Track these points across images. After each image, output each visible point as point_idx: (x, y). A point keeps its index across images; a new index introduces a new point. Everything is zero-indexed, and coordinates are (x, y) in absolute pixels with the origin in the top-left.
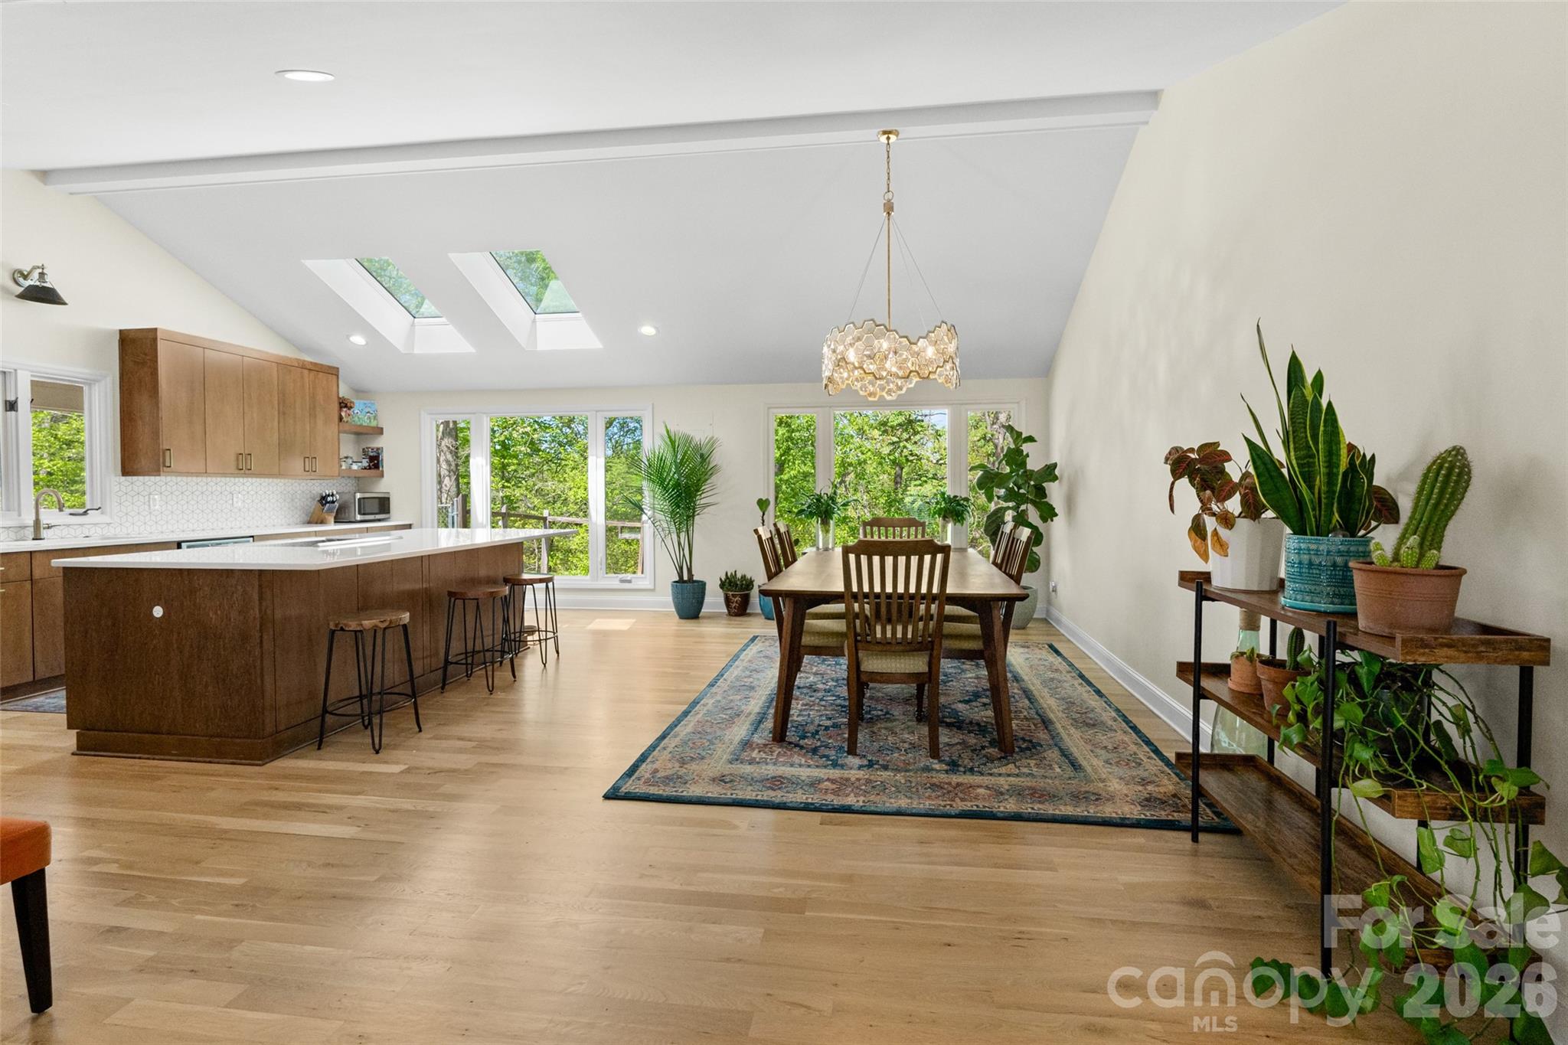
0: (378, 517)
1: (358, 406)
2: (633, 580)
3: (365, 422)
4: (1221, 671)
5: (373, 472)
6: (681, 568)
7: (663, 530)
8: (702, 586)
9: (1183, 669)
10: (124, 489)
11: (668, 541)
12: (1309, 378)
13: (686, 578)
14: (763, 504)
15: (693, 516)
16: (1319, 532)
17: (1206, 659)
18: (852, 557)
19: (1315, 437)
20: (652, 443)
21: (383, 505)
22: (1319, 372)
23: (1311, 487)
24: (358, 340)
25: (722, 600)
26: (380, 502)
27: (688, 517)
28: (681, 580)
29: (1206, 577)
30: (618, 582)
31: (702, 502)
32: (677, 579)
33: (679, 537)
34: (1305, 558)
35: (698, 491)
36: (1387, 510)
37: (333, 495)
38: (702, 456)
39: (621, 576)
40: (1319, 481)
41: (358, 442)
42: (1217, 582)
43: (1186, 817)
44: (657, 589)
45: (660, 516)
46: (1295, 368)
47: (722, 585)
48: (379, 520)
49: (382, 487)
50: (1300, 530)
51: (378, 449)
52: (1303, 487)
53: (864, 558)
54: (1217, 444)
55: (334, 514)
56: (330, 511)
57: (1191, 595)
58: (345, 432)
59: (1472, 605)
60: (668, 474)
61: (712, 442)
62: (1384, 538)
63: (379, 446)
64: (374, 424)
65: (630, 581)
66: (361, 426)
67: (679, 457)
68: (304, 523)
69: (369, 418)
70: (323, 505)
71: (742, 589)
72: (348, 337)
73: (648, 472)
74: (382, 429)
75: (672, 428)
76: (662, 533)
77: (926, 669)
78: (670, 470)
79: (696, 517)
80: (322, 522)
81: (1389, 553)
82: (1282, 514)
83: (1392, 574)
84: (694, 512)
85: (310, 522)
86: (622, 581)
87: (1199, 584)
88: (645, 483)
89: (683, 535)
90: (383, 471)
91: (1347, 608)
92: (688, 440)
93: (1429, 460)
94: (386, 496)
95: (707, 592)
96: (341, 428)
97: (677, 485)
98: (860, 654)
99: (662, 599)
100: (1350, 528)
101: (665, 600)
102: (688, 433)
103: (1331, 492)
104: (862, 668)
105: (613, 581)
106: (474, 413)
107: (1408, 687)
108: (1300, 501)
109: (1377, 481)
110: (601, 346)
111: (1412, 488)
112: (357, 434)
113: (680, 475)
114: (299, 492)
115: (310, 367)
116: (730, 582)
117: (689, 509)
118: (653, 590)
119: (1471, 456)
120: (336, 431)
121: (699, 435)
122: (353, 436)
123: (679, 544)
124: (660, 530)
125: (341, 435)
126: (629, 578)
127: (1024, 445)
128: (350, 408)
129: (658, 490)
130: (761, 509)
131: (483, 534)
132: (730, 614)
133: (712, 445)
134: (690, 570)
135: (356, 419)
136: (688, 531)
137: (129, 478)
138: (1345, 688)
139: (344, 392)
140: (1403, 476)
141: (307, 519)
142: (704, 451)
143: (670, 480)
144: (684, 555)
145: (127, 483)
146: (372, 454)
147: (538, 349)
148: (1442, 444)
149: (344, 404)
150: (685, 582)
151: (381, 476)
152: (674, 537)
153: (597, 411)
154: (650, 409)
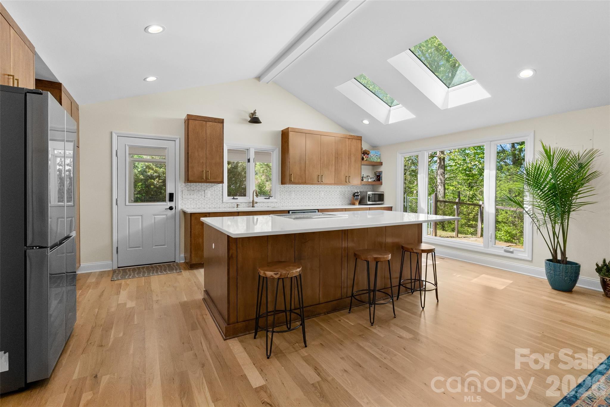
1: (372, 153)
2: (514, 252)
3: (375, 160)
5: (378, 182)
6: (555, 251)
8: (577, 266)
10: (282, 189)
11: (544, 230)
15: (569, 212)
21: (380, 198)
24: (366, 122)
25: (598, 281)
26: (379, 196)
27: (564, 212)
28: (554, 260)
30: (503, 252)
32: (552, 258)
33: (554, 227)
35: (575, 192)
37: (358, 193)
38: (580, 164)
39: (505, 248)
41: (373, 169)
44: (534, 260)
45: (538, 211)
47: (598, 270)
48: (379, 204)
49: (381, 189)
51: (380, 172)
55: (359, 201)
56: (357, 199)
58: (364, 165)
60: (545, 180)
63: (381, 171)
64: (379, 161)
65: (512, 252)
66: (374, 162)
67: (555, 165)
68: (349, 204)
69: (377, 158)
70: (354, 197)
72: (362, 121)
73: (528, 179)
74: (382, 163)
75: (547, 144)
78: (547, 177)
79: (572, 214)
80: (354, 204)
84: (570, 208)
86: (506, 252)
88: (526, 187)
89: (558, 227)
90: (382, 182)
92: (564, 152)
94: (382, 193)
96: (362, 163)
97: (554, 187)
99: (538, 269)
101: (541, 271)
102: (566, 148)
105: (500, 250)
106: (420, 151)
110: (490, 96)
112: (373, 166)
113: (556, 180)
114: (347, 191)
115: (350, 137)
116: (604, 268)
117: (565, 206)
118: (530, 262)
120: (360, 164)
121: (577, 150)
122: (371, 167)
123: (554, 233)
124: (536, 220)
125: (362, 166)
126: (511, 250)
128: (368, 154)
129: (536, 192)
132: (606, 295)
134: (563, 253)
135: (372, 159)
136: (562, 223)
137: (283, 185)
139: (365, 147)
141: (350, 202)
142: (583, 161)
143: (547, 184)
144: (558, 242)
145: (283, 187)
146: (378, 174)
147: (449, 108)
149: (365, 153)
150: (559, 262)
151: (382, 184)
152: (550, 226)
153: (491, 141)
154: (532, 135)
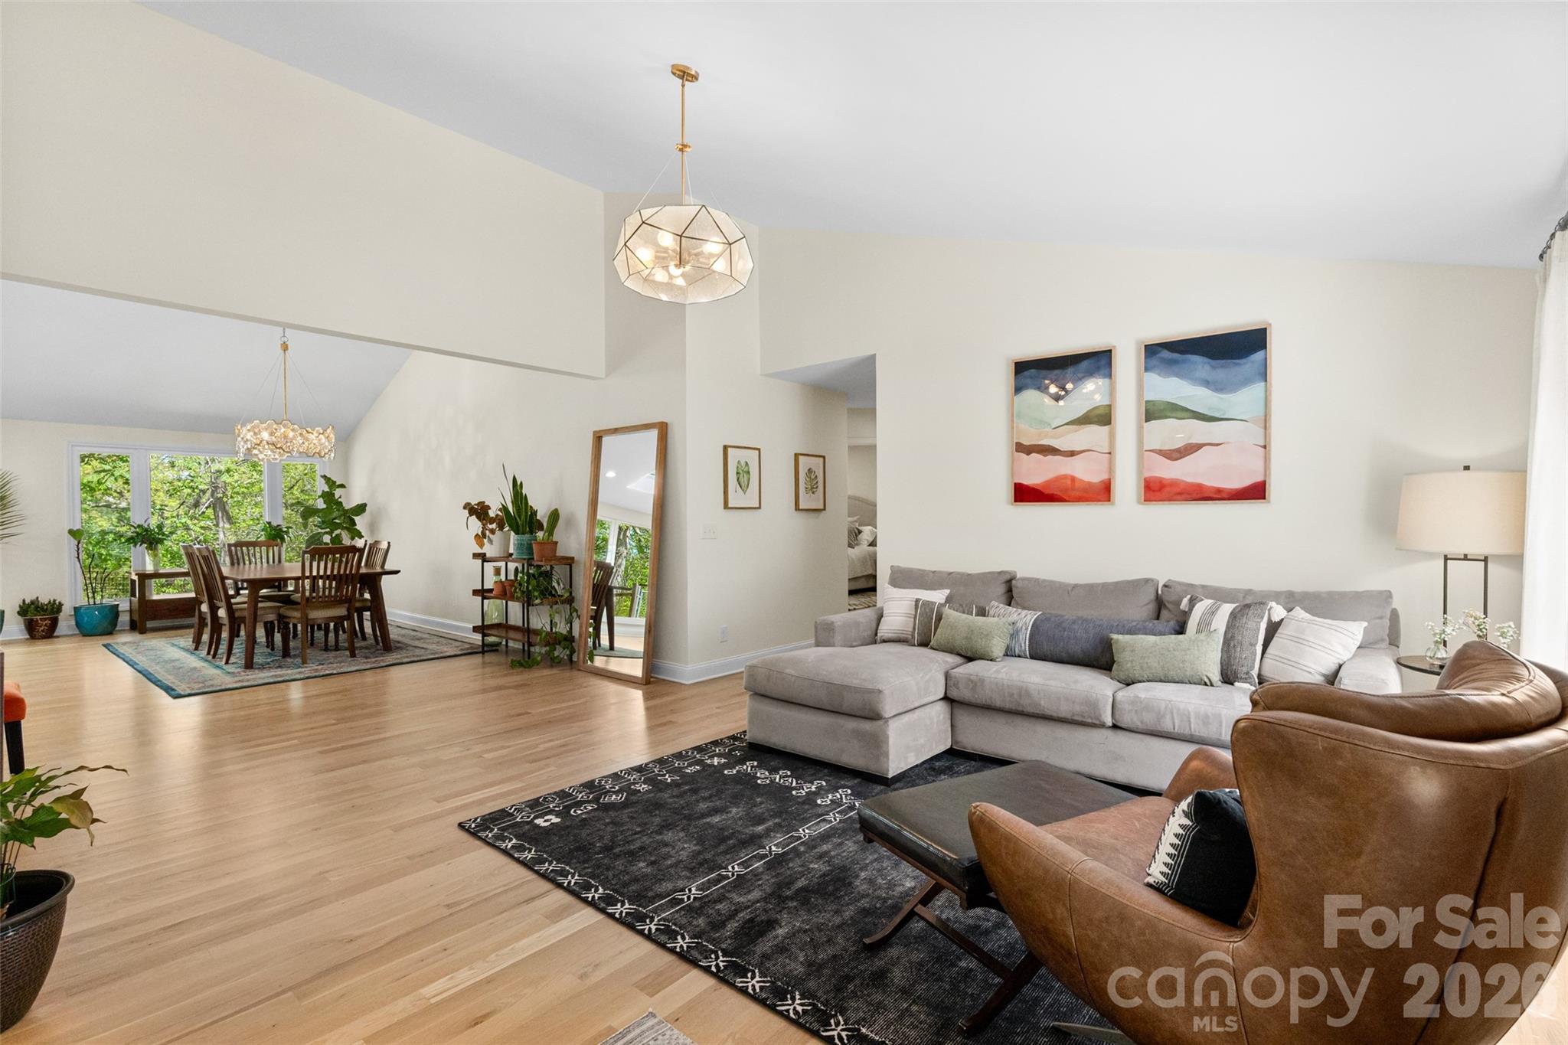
4: (491, 591)
9: (475, 592)
12: (519, 483)
16: (523, 534)
17: (485, 588)
19: (521, 504)
22: (521, 482)
23: (520, 519)
29: (485, 554)
34: (520, 542)
36: (540, 527)
40: (523, 517)
42: (488, 555)
43: (480, 650)
46: (514, 479)
50: (517, 533)
52: (518, 519)
54: (484, 502)
57: (480, 561)
59: (561, 552)
62: (540, 535)
71: (51, 613)
77: (346, 613)
81: (541, 538)
82: (512, 528)
83: (541, 544)
87: (483, 558)
91: (531, 557)
93: (551, 510)
100: (531, 532)
103: (526, 521)
104: (309, 617)
107: (547, 576)
108: (517, 523)
109: (538, 518)
111: (546, 519)
119: (560, 512)
127: (337, 489)
138: (532, 578)
140: (545, 517)
148: (553, 508)
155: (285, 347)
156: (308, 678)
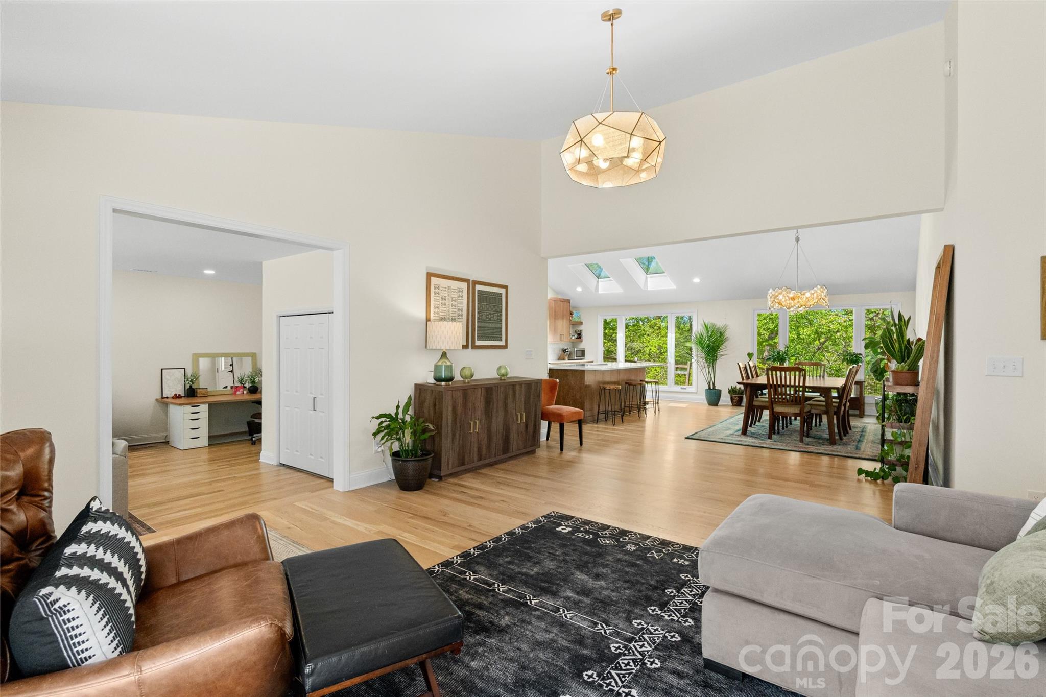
0: (581, 358)
1: (576, 314)
2: (687, 388)
5: (579, 340)
6: (710, 383)
7: (702, 366)
8: (720, 391)
11: (704, 371)
13: (712, 388)
14: (750, 355)
15: (716, 360)
18: (770, 373)
20: (697, 328)
21: (583, 353)
22: (900, 312)
24: (579, 289)
25: (729, 399)
27: (713, 360)
30: (680, 389)
31: (720, 353)
32: (708, 388)
33: (709, 369)
35: (718, 348)
37: (567, 349)
38: (720, 333)
39: (681, 386)
41: (573, 328)
44: (698, 392)
45: (700, 360)
47: (729, 392)
49: (582, 346)
53: (774, 372)
55: (568, 357)
56: (566, 355)
58: (570, 324)
60: (704, 341)
61: (726, 327)
63: (581, 329)
64: (579, 320)
65: (685, 389)
66: (576, 321)
67: (710, 333)
68: (557, 360)
69: (578, 318)
70: (564, 352)
71: (738, 394)
72: (576, 288)
73: (695, 341)
74: (582, 322)
75: (706, 322)
76: (701, 367)
77: (799, 412)
78: (705, 339)
79: (717, 361)
80: (563, 359)
84: (716, 358)
85: (559, 359)
86: (682, 388)
88: (694, 345)
89: (711, 368)
90: (582, 339)
92: (714, 326)
94: (584, 349)
95: (722, 394)
96: (570, 322)
97: (708, 346)
98: (774, 406)
99: (702, 397)
101: (702, 398)
102: (714, 322)
104: (775, 410)
105: (678, 388)
106: (619, 316)
110: (675, 287)
112: (573, 325)
113: (710, 342)
115: (562, 300)
116: (733, 390)
117: (714, 357)
118: (696, 393)
121: (719, 324)
123: (709, 372)
126: (685, 387)
128: (573, 315)
129: (700, 348)
130: (749, 357)
131: (621, 364)
132: (733, 405)
133: (726, 328)
134: (714, 384)
135: (575, 319)
136: (713, 367)
139: (571, 308)
141: (558, 358)
142: (722, 330)
143: (705, 344)
144: (711, 377)
146: (578, 333)
147: (649, 289)
149: (571, 313)
151: (582, 341)
152: (707, 369)
153: (672, 313)
154: (696, 311)
155: (798, 240)
156: (748, 446)
